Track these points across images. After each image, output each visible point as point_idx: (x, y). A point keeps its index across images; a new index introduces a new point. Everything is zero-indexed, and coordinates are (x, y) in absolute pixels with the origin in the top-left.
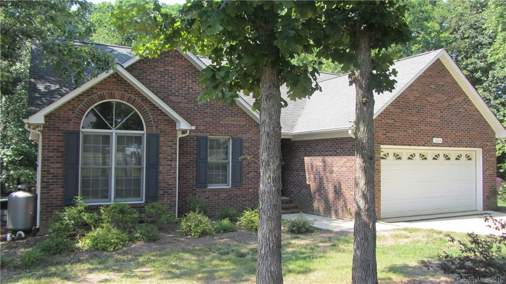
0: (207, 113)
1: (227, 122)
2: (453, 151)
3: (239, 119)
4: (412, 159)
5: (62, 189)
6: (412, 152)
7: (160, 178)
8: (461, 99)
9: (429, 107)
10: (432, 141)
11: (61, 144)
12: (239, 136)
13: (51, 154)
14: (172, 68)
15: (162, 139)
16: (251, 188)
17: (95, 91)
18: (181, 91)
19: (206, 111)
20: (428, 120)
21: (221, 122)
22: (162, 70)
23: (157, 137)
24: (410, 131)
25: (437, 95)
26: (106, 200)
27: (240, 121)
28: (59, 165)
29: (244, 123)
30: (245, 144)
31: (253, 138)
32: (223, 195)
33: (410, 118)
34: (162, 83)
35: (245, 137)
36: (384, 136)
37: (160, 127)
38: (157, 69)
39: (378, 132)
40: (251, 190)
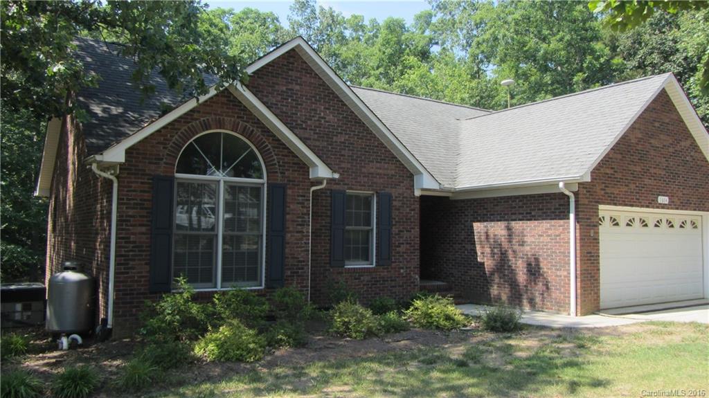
0: (344, 156)
1: (372, 171)
2: (677, 215)
3: (386, 166)
4: (631, 225)
5: (147, 268)
6: (631, 216)
7: (287, 250)
8: (688, 143)
9: (652, 152)
10: (657, 201)
11: (146, 196)
12: (387, 190)
13: (131, 212)
14: (298, 87)
15: (289, 192)
16: (403, 268)
17: (196, 115)
18: (309, 122)
19: (343, 152)
20: (652, 171)
21: (364, 170)
22: (284, 89)
23: (283, 188)
24: (632, 186)
25: (662, 136)
26: (210, 284)
27: (387, 169)
28: (144, 229)
29: (393, 172)
30: (394, 203)
31: (405, 195)
32: (366, 278)
33: (632, 167)
34: (284, 109)
35: (394, 192)
36: (603, 192)
37: (287, 173)
38: (277, 87)
39: (595, 186)
40: (402, 271)
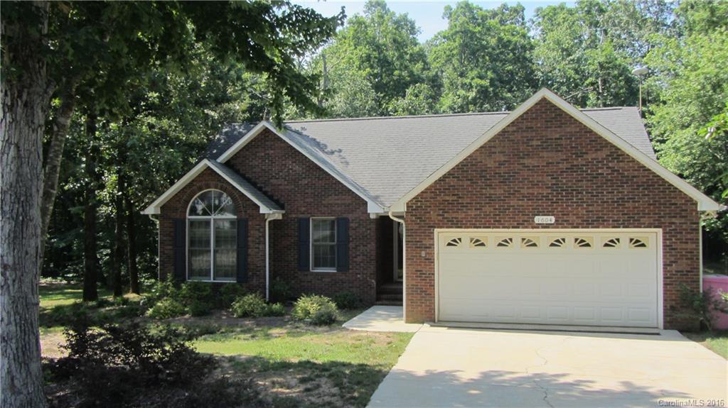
1: (330, 202)
3: (344, 197)
4: (506, 246)
7: (249, 260)
8: (603, 154)
9: (526, 173)
10: (533, 221)
11: (172, 230)
12: (344, 216)
14: (272, 152)
15: (250, 223)
16: (359, 274)
18: (281, 174)
19: (307, 191)
20: (525, 191)
21: (323, 202)
22: (263, 154)
23: (246, 221)
25: (545, 154)
26: (208, 278)
27: (344, 199)
28: (171, 247)
29: (350, 202)
30: (351, 225)
31: (362, 218)
32: (327, 280)
34: (263, 167)
35: (350, 216)
38: (258, 154)
40: (359, 276)
